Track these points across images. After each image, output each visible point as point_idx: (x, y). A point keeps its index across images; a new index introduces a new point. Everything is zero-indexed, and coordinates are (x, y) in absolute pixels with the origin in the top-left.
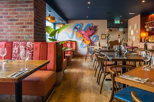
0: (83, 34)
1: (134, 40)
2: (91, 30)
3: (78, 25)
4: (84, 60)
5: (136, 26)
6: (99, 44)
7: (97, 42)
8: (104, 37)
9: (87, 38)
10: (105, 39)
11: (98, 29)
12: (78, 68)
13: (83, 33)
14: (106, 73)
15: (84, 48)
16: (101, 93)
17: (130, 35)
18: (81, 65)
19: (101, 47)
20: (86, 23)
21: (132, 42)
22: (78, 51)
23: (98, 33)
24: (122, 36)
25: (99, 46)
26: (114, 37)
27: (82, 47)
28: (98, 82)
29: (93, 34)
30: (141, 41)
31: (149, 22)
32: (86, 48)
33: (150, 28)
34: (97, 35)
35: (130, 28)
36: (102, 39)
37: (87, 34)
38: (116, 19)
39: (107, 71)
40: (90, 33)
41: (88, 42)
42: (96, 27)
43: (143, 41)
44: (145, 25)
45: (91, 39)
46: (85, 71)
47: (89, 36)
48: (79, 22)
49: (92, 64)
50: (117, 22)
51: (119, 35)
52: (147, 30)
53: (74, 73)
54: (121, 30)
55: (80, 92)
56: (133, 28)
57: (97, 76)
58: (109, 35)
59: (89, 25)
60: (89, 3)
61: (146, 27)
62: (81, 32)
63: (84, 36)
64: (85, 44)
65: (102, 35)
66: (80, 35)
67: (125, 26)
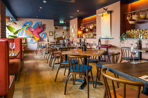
0: (32, 32)
1: (74, 37)
2: (40, 27)
3: (27, 23)
4: (35, 54)
5: (75, 26)
6: (48, 40)
7: (45, 38)
8: (51, 34)
9: (37, 35)
10: (52, 36)
11: (46, 27)
12: (32, 60)
13: (33, 30)
14: (56, 57)
15: (34, 44)
16: (53, 70)
17: (71, 33)
18: (34, 58)
19: (50, 43)
20: (35, 22)
21: (72, 38)
22: (28, 47)
23: (46, 31)
24: (65, 33)
25: (48, 41)
26: (59, 34)
27: (32, 43)
28: (50, 65)
29: (42, 31)
30: (78, 37)
31: (83, 24)
32: (37, 44)
33: (83, 28)
34: (46, 33)
35: (71, 27)
36: (50, 36)
37: (36, 31)
38: (61, 19)
39: (56, 56)
40: (39, 30)
41: (38, 39)
42: (44, 25)
43: (79, 37)
44: (81, 25)
45: (40, 36)
46: (38, 61)
47: (39, 33)
48: (29, 20)
49: (43, 56)
50: (62, 22)
51: (63, 33)
52: (82, 29)
53: (29, 63)
54: (65, 28)
55: (39, 72)
56: (73, 27)
57: (49, 63)
58: (55, 32)
59: (38, 23)
60: (41, 8)
61: (81, 27)
62: (30, 29)
63: (34, 33)
64: (34, 41)
65: (50, 32)
66: (29, 32)
67: (68, 25)
